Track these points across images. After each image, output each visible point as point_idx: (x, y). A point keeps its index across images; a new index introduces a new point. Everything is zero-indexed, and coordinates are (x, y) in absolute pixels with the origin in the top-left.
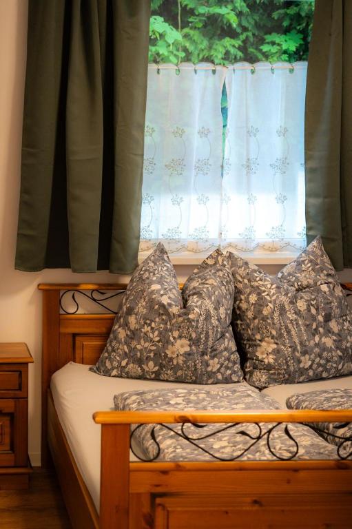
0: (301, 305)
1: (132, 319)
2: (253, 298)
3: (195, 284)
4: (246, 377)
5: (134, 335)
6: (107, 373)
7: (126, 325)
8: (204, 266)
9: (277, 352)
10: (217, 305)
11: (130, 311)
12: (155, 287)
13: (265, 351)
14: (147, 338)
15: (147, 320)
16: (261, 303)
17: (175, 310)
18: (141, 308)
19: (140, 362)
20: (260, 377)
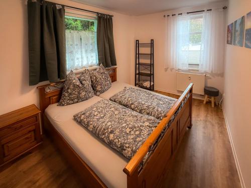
0: (103, 77)
1: (69, 90)
2: (95, 78)
3: (82, 78)
4: (96, 94)
5: (70, 94)
6: (63, 105)
7: (68, 92)
8: (83, 73)
9: (101, 88)
10: (89, 81)
11: (68, 88)
12: (74, 81)
13: (99, 88)
14: (74, 94)
15: (74, 90)
16: (96, 78)
17: (81, 85)
18: (71, 87)
19: (73, 100)
20: (98, 93)
